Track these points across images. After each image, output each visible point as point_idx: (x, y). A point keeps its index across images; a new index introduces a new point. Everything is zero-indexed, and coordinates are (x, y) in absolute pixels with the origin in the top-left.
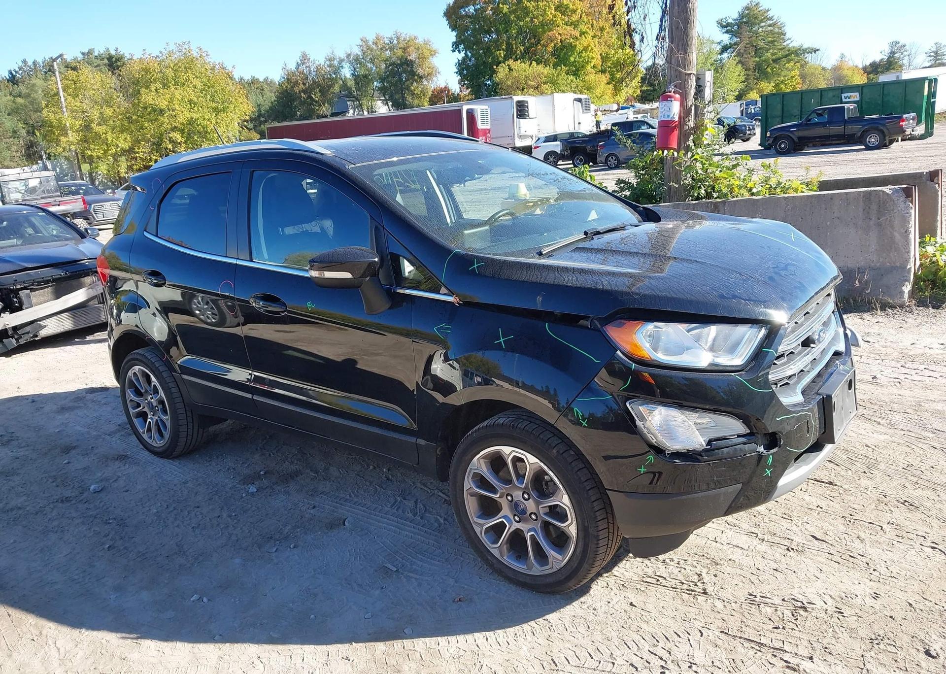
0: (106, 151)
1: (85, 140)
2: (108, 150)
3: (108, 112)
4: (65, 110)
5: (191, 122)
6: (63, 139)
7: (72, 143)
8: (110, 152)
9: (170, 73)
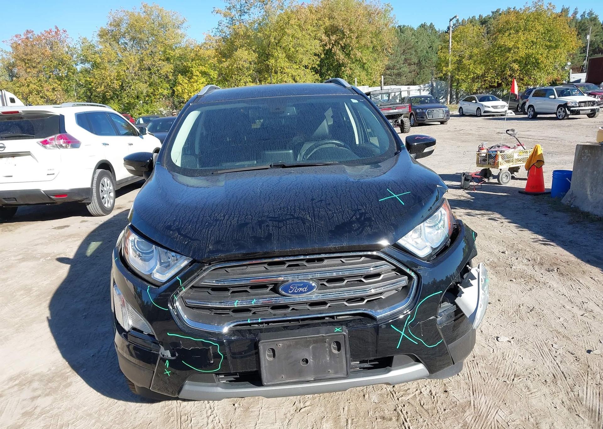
0: (467, 76)
1: (458, 69)
2: (469, 75)
3: (476, 51)
4: (450, 51)
5: (528, 56)
6: (444, 69)
7: (449, 71)
8: (470, 76)
9: (522, 23)
